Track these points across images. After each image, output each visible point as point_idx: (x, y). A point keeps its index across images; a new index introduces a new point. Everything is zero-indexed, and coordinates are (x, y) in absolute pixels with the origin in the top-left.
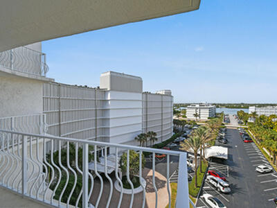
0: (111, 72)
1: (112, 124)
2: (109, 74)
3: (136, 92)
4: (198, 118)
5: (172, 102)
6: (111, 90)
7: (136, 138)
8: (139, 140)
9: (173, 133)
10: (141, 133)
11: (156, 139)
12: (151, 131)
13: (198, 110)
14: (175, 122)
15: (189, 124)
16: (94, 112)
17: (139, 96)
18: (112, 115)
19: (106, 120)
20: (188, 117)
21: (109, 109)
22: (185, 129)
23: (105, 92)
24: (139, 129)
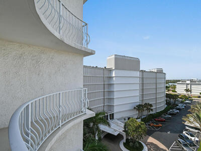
0: (116, 55)
1: (116, 95)
2: (114, 56)
3: (135, 70)
4: (189, 93)
5: (165, 78)
6: (116, 69)
7: (135, 108)
8: (137, 110)
9: (166, 106)
10: (138, 104)
11: (152, 110)
12: (147, 102)
13: (189, 86)
14: (168, 96)
15: (181, 98)
16: (102, 86)
17: (138, 74)
18: (116, 88)
19: (111, 92)
20: (178, 92)
21: (113, 84)
22: (176, 102)
23: (110, 70)
24: (137, 101)
